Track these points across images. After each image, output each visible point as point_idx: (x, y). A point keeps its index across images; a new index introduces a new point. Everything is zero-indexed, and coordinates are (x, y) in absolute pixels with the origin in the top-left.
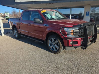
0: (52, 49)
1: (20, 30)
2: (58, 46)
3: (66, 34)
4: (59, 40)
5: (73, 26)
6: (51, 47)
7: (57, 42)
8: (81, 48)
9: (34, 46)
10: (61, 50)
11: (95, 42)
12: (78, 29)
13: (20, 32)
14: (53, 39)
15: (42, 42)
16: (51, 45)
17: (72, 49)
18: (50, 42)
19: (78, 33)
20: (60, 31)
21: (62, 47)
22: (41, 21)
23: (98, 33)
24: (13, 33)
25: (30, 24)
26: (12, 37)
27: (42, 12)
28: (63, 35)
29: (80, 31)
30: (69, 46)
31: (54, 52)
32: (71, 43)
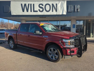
0: (51, 58)
1: (17, 41)
2: (57, 55)
3: (65, 44)
4: (58, 50)
5: (70, 38)
6: (50, 56)
7: (56, 51)
8: (77, 56)
9: (32, 56)
10: (60, 59)
11: (86, 50)
12: (74, 40)
13: (17, 43)
14: (52, 49)
15: (41, 52)
16: (50, 54)
17: (69, 57)
18: (49, 52)
19: (74, 44)
20: (60, 42)
21: (61, 56)
22: (41, 33)
23: (88, 43)
24: (9, 43)
25: (29, 35)
26: (6, 48)
27: (40, 25)
28: (63, 45)
29: (75, 41)
30: (67, 55)
31: (53, 61)
32: (69, 52)
